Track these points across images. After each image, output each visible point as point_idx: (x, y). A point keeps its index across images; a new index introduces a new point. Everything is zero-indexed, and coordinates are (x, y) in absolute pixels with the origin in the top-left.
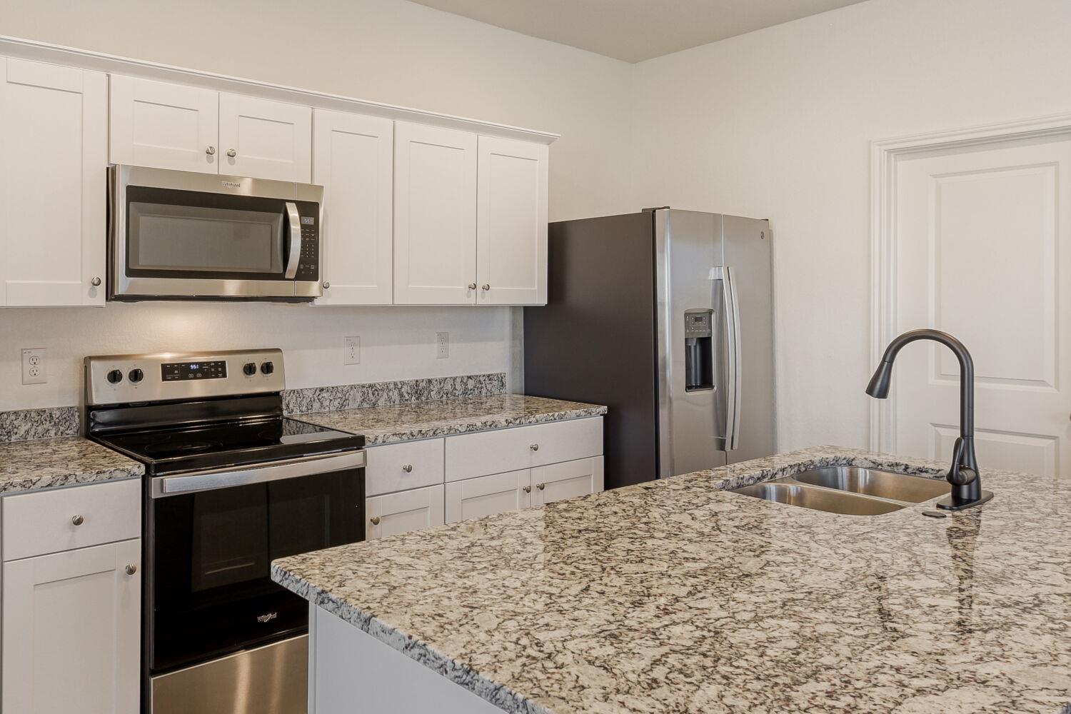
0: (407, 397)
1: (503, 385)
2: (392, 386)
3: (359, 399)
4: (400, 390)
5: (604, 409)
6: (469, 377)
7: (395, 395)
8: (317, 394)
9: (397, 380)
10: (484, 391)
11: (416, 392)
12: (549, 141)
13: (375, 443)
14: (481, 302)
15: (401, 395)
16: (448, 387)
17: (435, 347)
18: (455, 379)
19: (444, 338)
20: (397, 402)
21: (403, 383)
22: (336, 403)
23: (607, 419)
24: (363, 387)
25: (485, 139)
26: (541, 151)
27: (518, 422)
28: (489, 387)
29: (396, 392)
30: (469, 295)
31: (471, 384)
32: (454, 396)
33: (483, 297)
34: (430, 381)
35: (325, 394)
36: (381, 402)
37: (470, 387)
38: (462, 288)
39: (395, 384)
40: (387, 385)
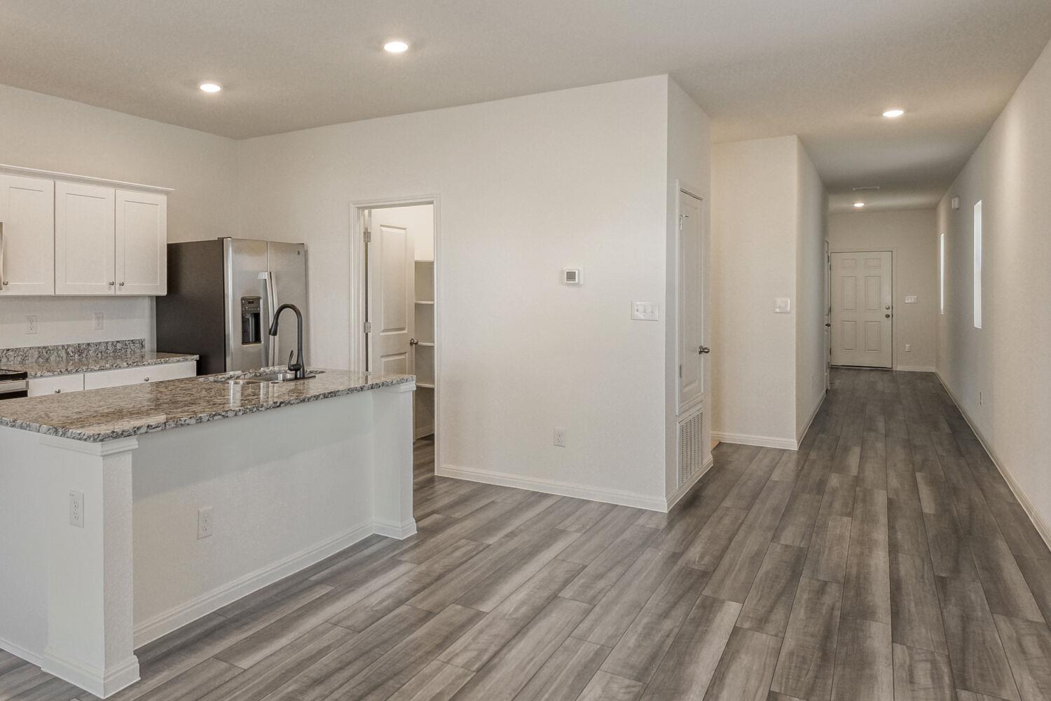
0: (72, 355)
1: (143, 346)
2: (60, 348)
3: (36, 356)
4: (66, 350)
5: (197, 357)
6: (118, 342)
7: (63, 354)
8: (5, 352)
9: (65, 343)
10: (129, 350)
11: (79, 351)
12: (167, 193)
13: (35, 377)
14: (118, 293)
15: (68, 354)
16: (103, 348)
17: (94, 322)
18: (107, 343)
19: (99, 317)
20: (64, 358)
21: (69, 346)
22: (19, 359)
23: (198, 362)
24: (39, 348)
25: (120, 192)
26: (162, 199)
27: (135, 364)
28: (132, 347)
29: (64, 351)
30: (110, 289)
31: (119, 346)
32: (107, 353)
33: (120, 290)
34: (89, 344)
35: (10, 353)
36: (52, 358)
37: (118, 348)
38: (105, 283)
39: (63, 346)
40: (57, 347)
